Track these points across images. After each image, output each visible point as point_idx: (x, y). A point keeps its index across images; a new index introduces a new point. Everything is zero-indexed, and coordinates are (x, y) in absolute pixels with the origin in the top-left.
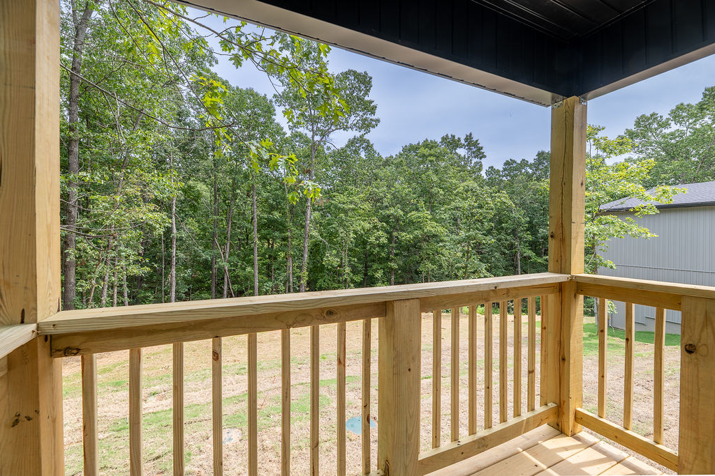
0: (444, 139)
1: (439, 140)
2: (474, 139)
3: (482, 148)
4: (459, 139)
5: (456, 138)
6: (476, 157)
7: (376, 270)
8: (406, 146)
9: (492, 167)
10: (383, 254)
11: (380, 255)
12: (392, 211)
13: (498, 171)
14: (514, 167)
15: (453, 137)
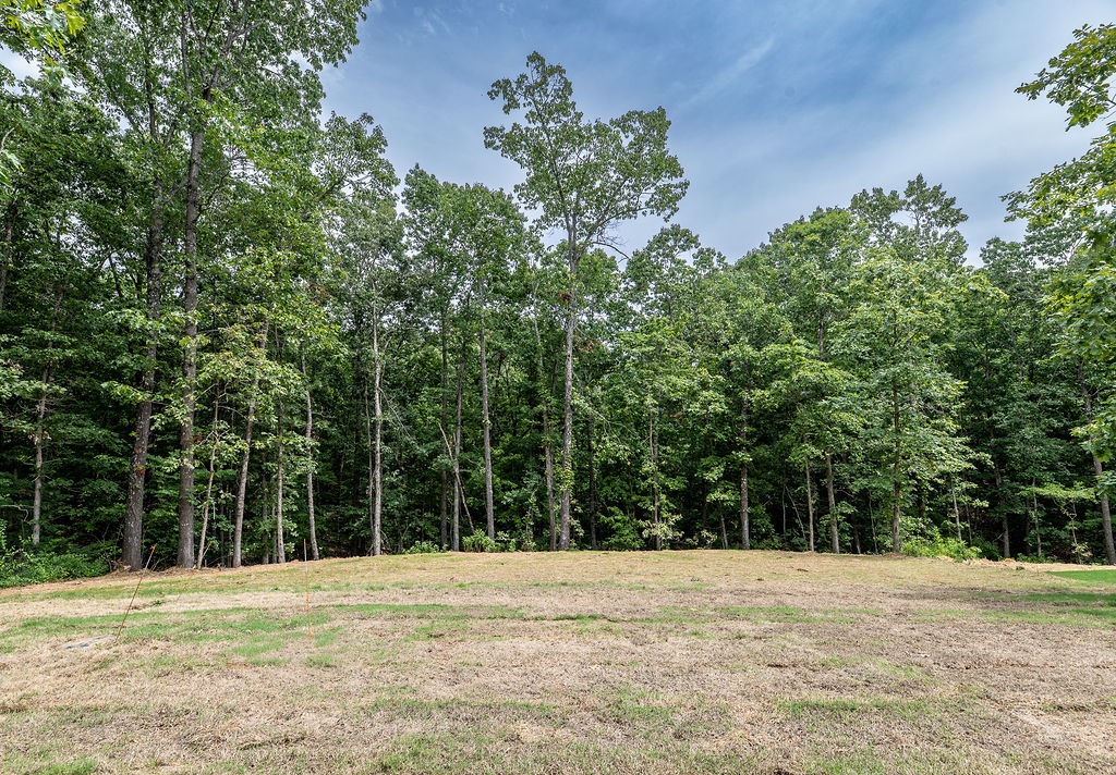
0: (858, 202)
1: (846, 204)
2: (930, 186)
3: (953, 201)
4: (894, 193)
5: (887, 193)
6: (944, 222)
7: (707, 469)
8: (778, 230)
9: (997, 240)
10: (720, 436)
11: (715, 437)
12: (734, 350)
13: (1013, 246)
14: (1056, 230)
15: (878, 191)
